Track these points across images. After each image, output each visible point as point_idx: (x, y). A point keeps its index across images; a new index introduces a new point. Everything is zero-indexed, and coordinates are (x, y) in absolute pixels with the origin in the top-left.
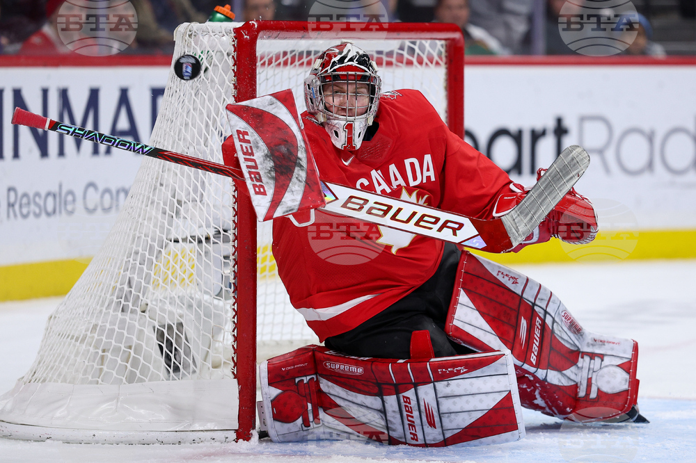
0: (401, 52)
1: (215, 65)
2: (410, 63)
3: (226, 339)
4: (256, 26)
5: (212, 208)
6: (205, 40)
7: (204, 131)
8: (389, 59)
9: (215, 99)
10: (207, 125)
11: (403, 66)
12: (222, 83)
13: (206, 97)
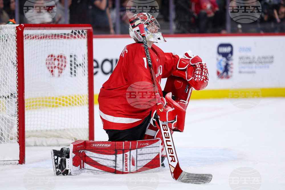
0: (72, 34)
1: (10, 39)
2: (75, 37)
3: (15, 130)
4: (23, 26)
5: (10, 87)
6: (6, 30)
7: (6, 61)
8: (68, 36)
9: (10, 50)
10: (7, 59)
11: (73, 38)
12: (12, 45)
13: (7, 50)
